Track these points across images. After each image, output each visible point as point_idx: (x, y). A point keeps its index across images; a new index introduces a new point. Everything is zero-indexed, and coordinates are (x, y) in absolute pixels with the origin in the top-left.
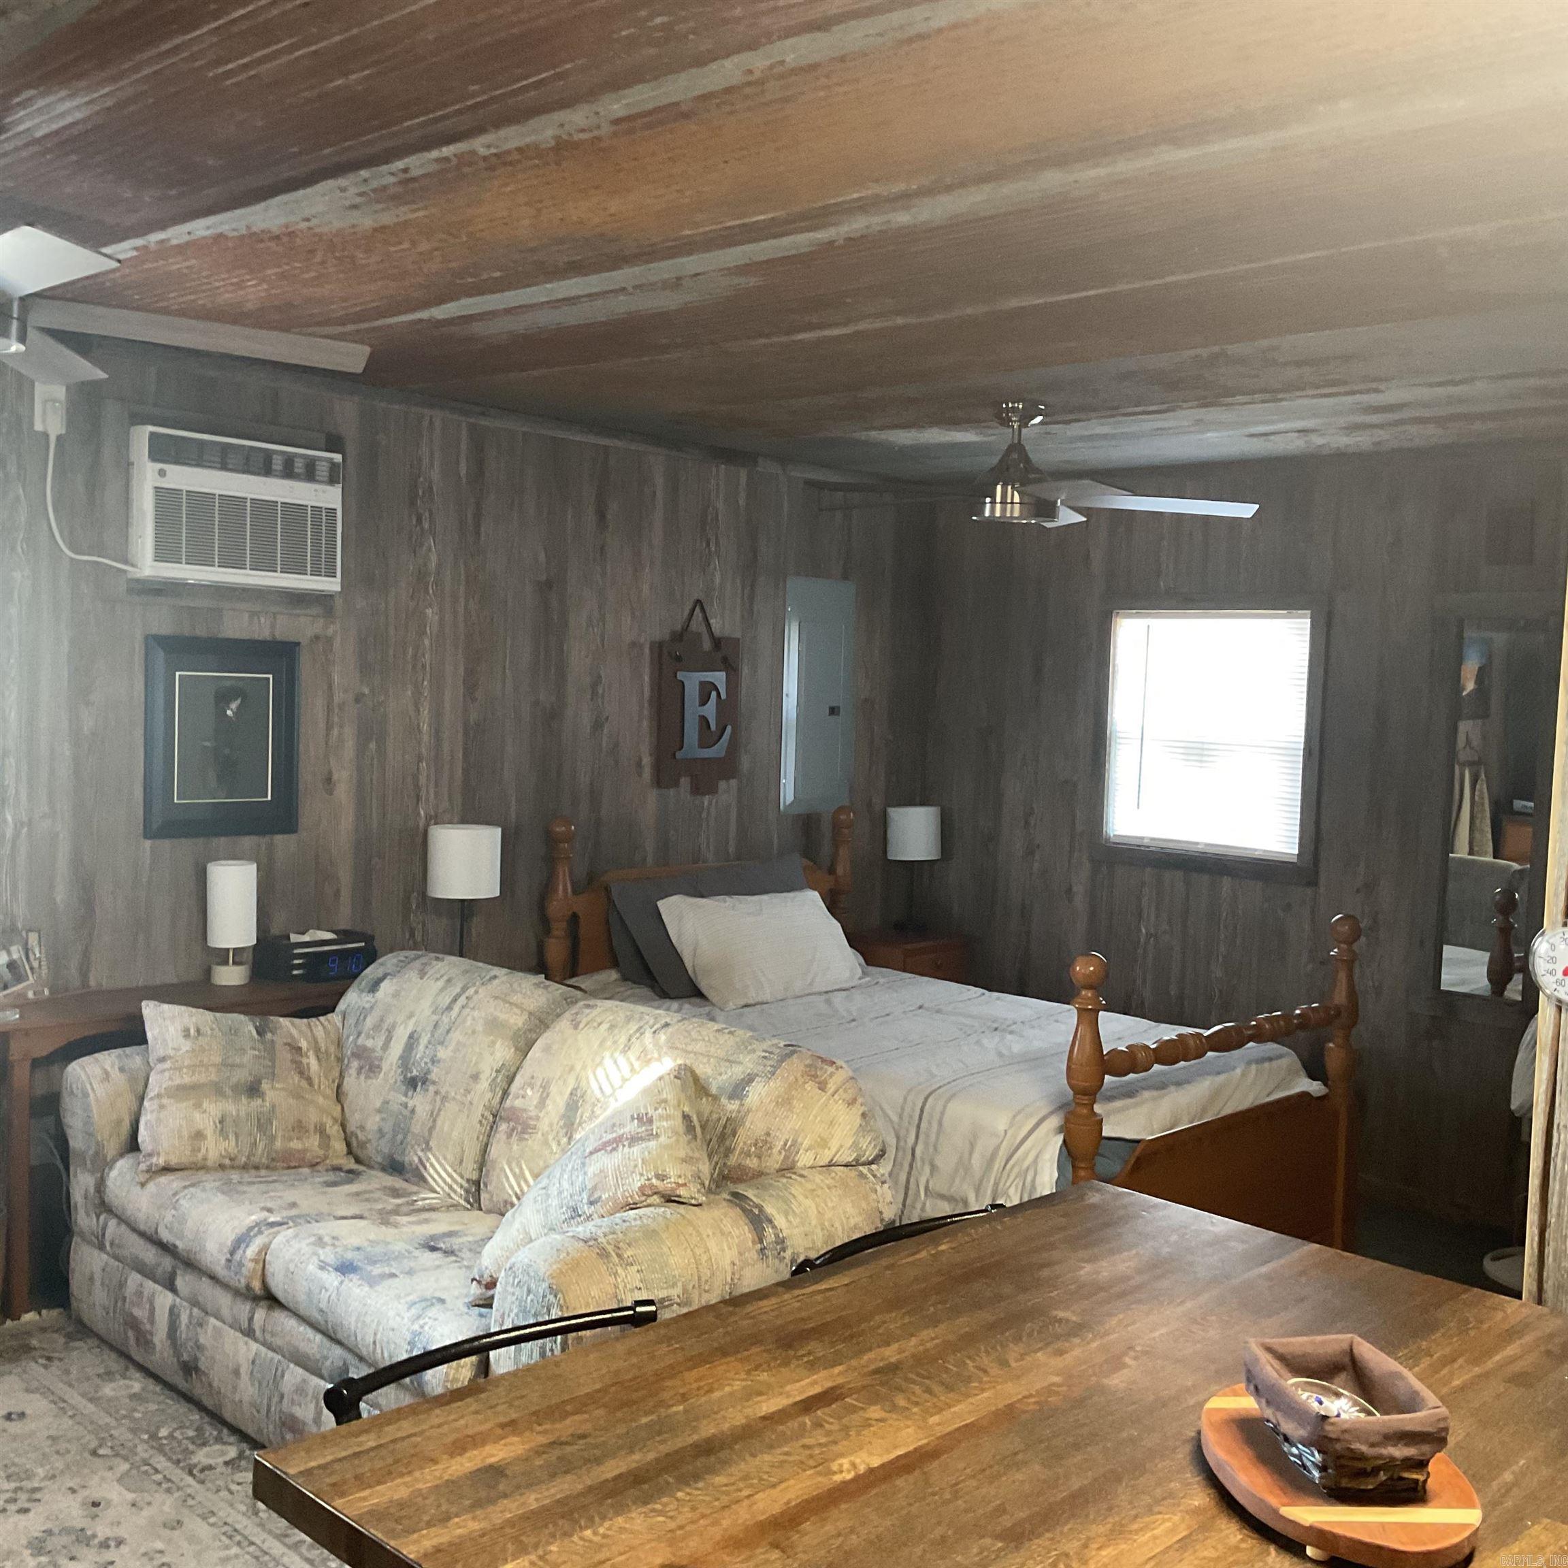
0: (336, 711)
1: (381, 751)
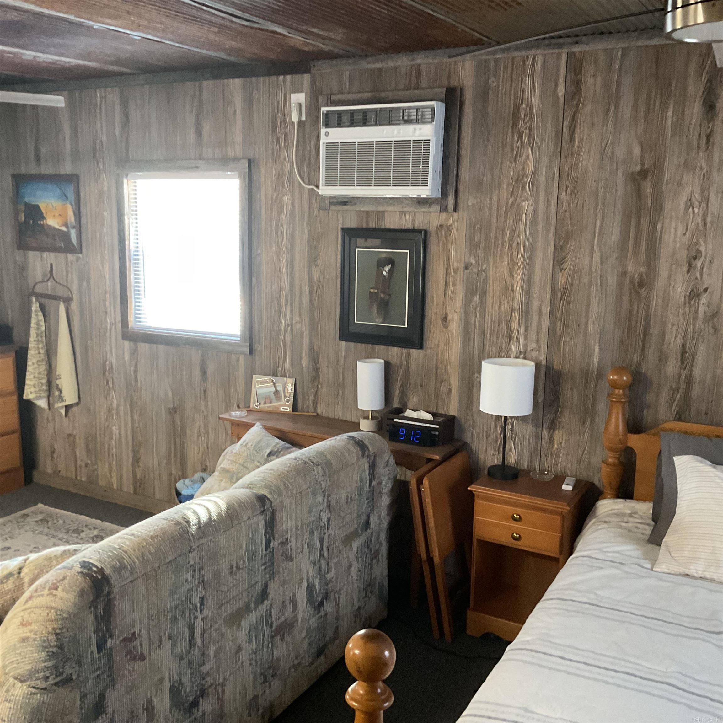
0: (452, 274)
1: (483, 303)
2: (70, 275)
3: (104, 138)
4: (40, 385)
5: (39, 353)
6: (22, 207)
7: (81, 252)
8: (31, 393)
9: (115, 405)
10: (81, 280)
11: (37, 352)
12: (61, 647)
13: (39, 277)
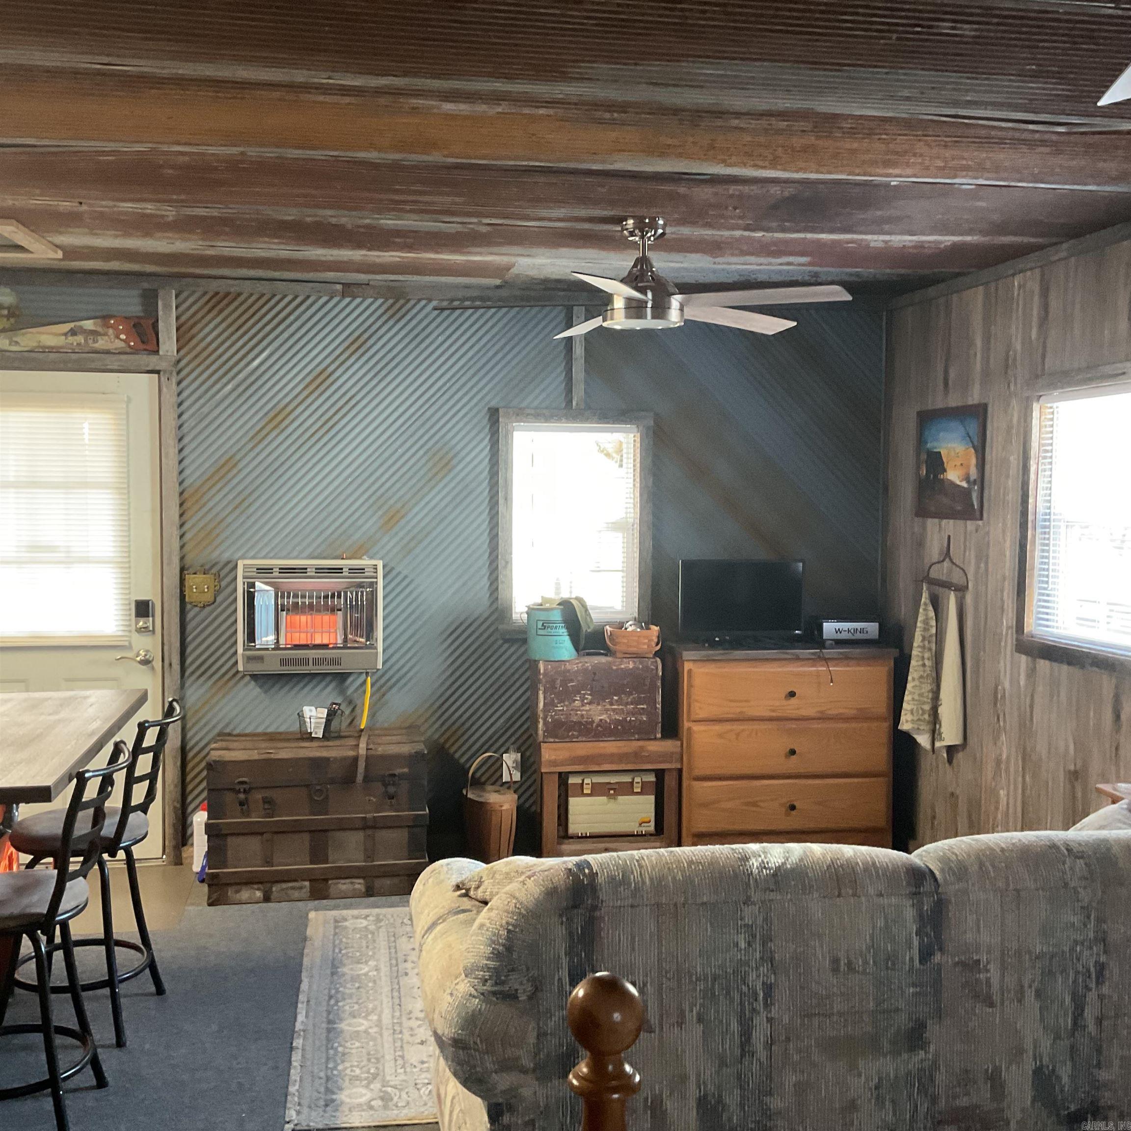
2: (967, 553)
3: (1019, 347)
4: (920, 712)
5: (924, 665)
6: (924, 457)
7: (981, 519)
8: (907, 721)
9: (1004, 756)
10: (979, 559)
11: (921, 663)
12: (509, 949)
13: (936, 557)
